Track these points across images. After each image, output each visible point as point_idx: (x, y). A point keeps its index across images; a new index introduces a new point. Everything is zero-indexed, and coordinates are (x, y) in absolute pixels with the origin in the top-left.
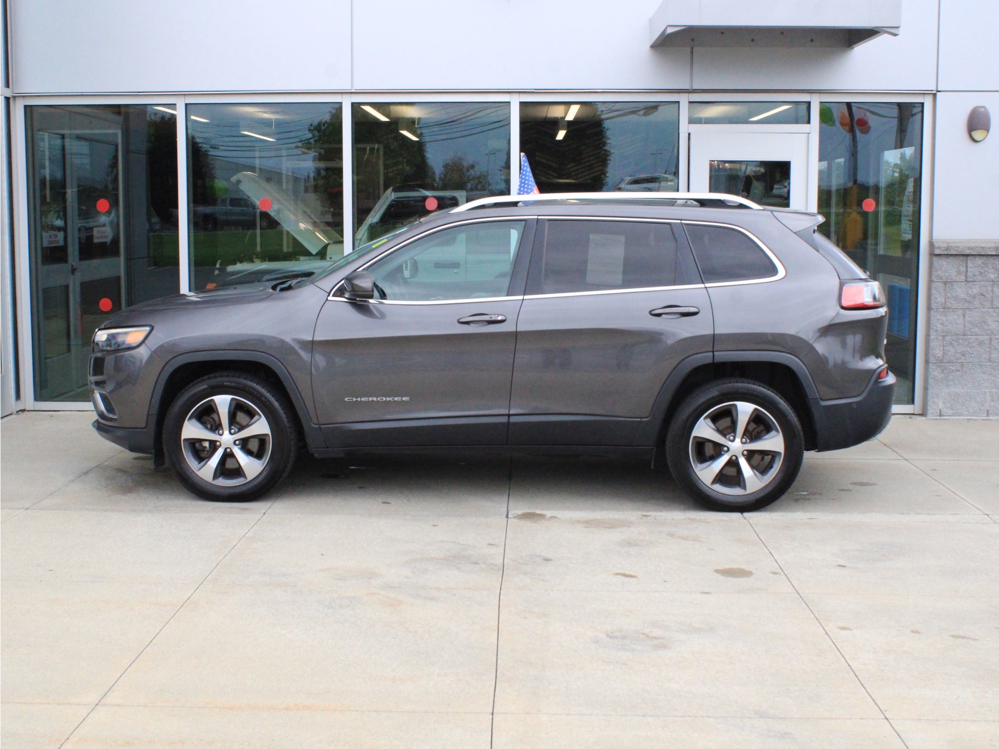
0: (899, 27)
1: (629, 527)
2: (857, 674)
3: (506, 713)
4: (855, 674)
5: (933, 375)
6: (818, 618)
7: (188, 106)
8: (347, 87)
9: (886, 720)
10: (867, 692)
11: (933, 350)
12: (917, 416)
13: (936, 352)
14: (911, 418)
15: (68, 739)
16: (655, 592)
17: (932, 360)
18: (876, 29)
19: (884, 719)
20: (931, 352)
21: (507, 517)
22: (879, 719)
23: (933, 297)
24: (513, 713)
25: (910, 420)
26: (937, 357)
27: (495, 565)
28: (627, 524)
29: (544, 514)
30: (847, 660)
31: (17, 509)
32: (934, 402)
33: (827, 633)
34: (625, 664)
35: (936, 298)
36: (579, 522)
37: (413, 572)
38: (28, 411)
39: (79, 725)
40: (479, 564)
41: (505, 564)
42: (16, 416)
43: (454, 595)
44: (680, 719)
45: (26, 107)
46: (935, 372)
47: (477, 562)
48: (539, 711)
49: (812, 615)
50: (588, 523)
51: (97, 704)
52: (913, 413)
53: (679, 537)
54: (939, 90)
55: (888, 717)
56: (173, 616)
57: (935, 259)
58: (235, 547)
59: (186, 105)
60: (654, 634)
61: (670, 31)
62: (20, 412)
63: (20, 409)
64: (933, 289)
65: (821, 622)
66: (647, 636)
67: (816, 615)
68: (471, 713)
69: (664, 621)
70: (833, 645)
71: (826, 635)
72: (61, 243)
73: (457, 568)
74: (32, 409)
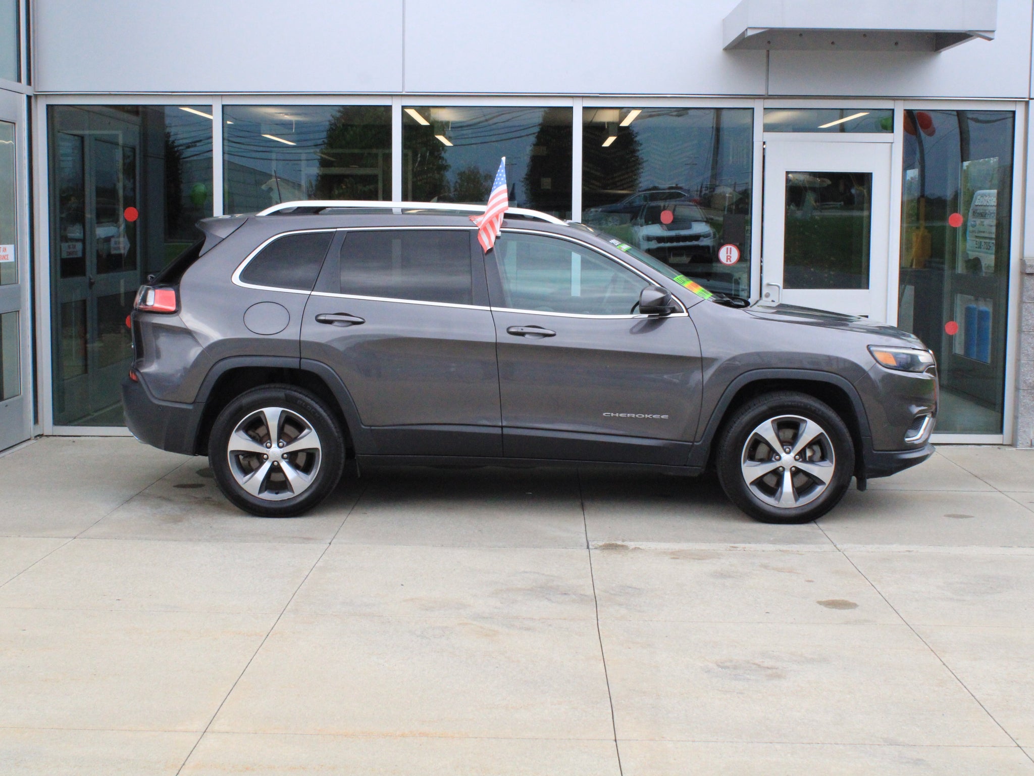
0: (993, 31)
1: (719, 558)
2: (982, 704)
3: (629, 740)
4: (980, 704)
5: (1024, 403)
6: (933, 649)
7: (225, 108)
8: (397, 89)
9: (1019, 748)
10: (995, 721)
11: (1024, 375)
12: (1007, 447)
13: (1027, 378)
14: (999, 448)
15: (184, 764)
16: (759, 623)
17: (1022, 386)
18: (968, 33)
19: (1015, 747)
20: (1022, 378)
21: (588, 547)
22: (1011, 747)
23: (1024, 319)
24: (637, 740)
25: (998, 450)
26: (1028, 383)
27: (586, 596)
28: (716, 555)
29: (626, 545)
30: (970, 690)
31: (64, 538)
32: (1025, 432)
33: (944, 664)
34: (742, 693)
35: (1027, 320)
36: (665, 553)
37: (501, 603)
38: (46, 436)
39: (192, 752)
40: (569, 595)
41: (596, 596)
42: (35, 441)
43: (550, 625)
44: (809, 746)
45: (48, 106)
46: (1026, 399)
47: (566, 593)
48: (663, 738)
49: (926, 647)
50: (676, 555)
51: (205, 732)
52: (1001, 443)
53: (774, 569)
54: (1031, 97)
55: (1020, 745)
56: (261, 645)
57: (1026, 278)
58: (308, 578)
59: (223, 106)
60: (766, 664)
61: (750, 33)
62: (38, 438)
63: (38, 434)
64: (1024, 310)
65: (937, 653)
66: (759, 666)
67: (930, 646)
68: (593, 740)
69: (773, 651)
70: (953, 676)
71: (944, 667)
72: (80, 255)
73: (547, 598)
74: (51, 434)
